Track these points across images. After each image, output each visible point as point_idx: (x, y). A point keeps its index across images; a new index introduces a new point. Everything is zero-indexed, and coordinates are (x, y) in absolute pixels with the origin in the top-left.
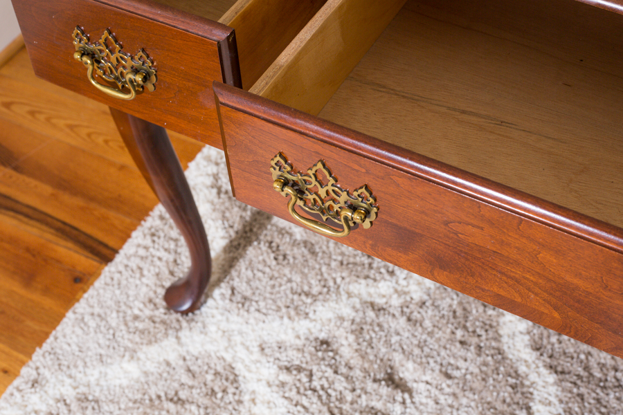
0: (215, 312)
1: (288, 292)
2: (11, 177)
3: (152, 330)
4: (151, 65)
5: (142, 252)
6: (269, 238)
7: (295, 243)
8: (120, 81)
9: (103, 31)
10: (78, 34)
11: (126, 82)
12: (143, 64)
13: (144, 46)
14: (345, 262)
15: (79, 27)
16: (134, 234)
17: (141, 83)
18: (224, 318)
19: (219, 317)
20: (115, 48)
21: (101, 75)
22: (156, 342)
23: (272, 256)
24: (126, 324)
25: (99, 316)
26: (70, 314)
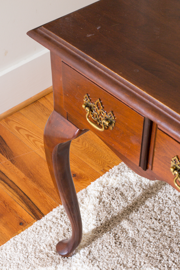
0: (78, 260)
1: (116, 262)
2: (8, 164)
3: (46, 259)
4: (114, 119)
5: (54, 220)
6: (116, 232)
7: (127, 238)
8: (99, 121)
9: (97, 99)
10: (86, 97)
11: (101, 123)
12: (110, 118)
13: (113, 110)
14: (148, 256)
15: (87, 94)
16: (54, 210)
17: (107, 125)
18: (81, 265)
19: (79, 264)
20: (101, 107)
21: (92, 117)
22: (45, 266)
23: (114, 241)
24: (35, 253)
25: (24, 245)
26: (12, 239)
